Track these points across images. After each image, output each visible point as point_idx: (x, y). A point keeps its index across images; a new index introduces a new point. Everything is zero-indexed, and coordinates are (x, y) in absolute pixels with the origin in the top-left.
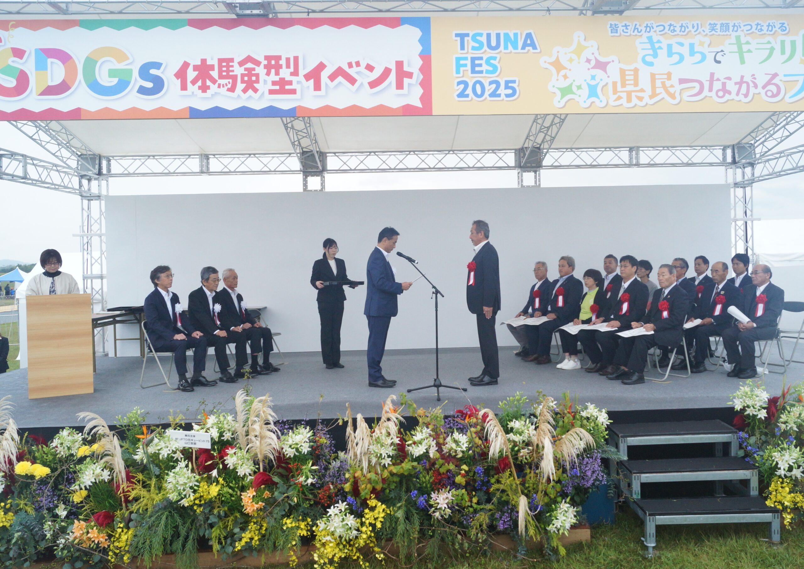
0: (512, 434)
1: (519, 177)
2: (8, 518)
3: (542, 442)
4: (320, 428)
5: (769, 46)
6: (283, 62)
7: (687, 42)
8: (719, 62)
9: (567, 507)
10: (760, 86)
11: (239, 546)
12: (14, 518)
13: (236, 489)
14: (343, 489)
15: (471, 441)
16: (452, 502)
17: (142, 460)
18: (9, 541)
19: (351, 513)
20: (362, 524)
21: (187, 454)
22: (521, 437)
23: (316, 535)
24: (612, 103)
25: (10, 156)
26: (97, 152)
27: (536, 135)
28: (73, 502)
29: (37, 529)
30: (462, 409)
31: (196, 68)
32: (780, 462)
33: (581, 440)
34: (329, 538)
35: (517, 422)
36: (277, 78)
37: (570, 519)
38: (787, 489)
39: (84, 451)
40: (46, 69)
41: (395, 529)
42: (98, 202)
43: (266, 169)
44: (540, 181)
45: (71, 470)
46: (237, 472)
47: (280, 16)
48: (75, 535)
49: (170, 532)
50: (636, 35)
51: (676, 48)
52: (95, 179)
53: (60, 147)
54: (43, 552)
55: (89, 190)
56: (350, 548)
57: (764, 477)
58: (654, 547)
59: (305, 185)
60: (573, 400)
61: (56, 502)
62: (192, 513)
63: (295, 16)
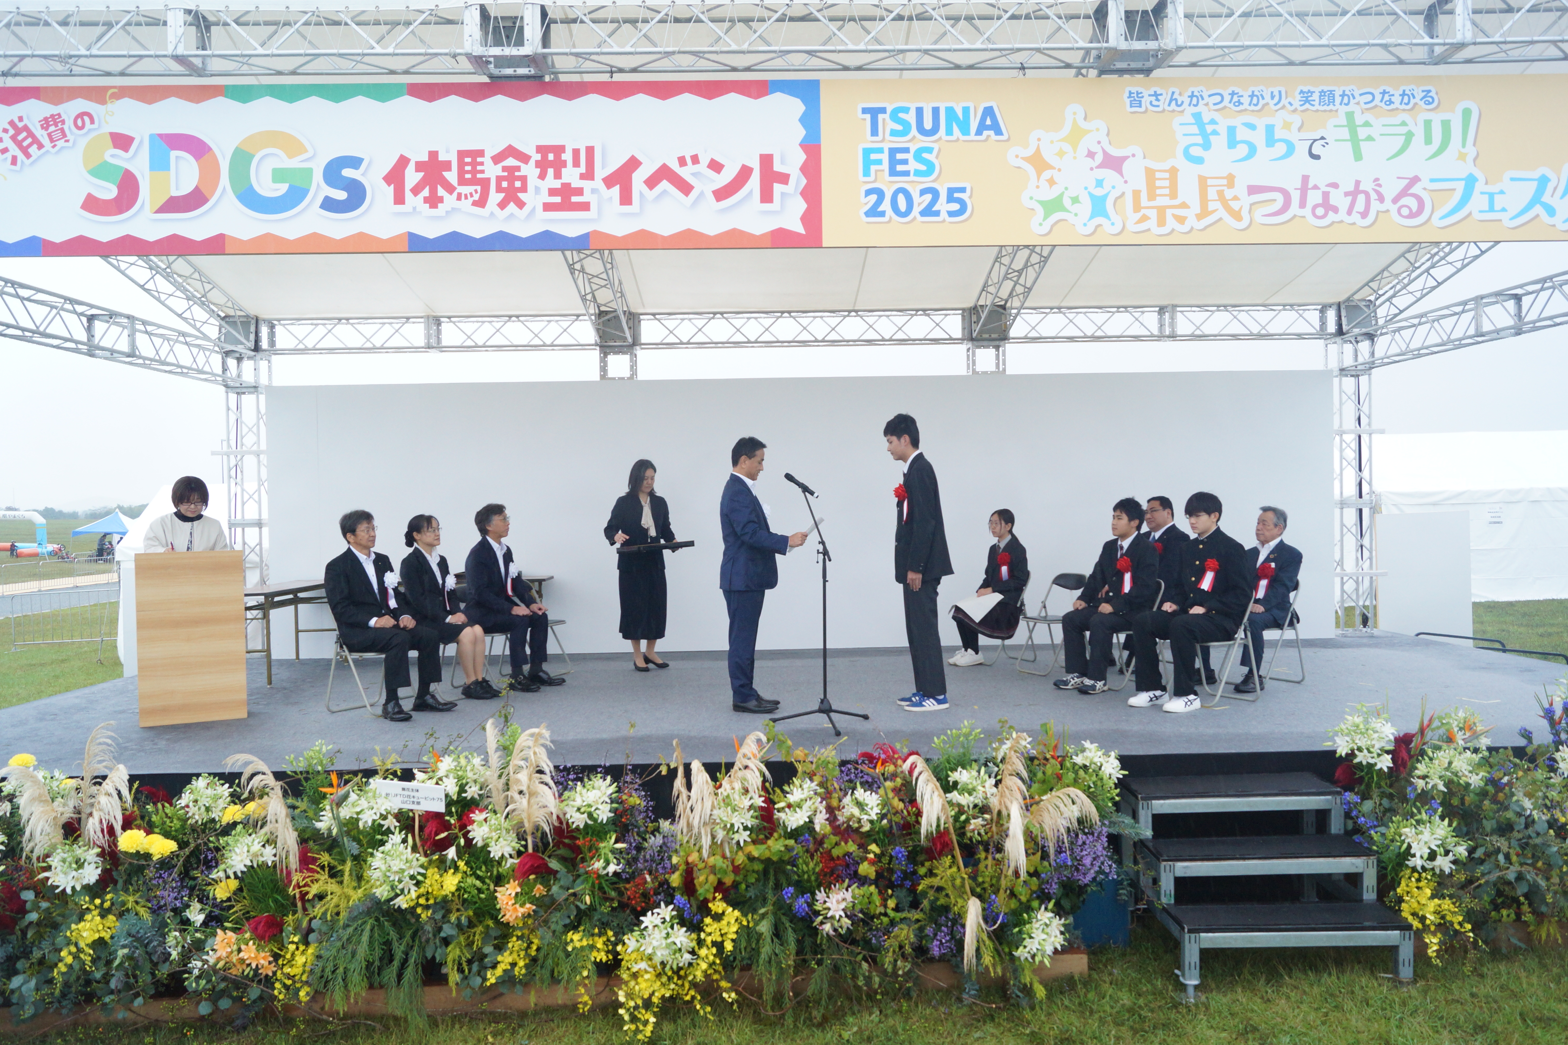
0: (955, 793)
1: (968, 356)
2: (108, 925)
3: (1007, 808)
4: (628, 779)
5: (1404, 130)
6: (567, 156)
7: (1261, 123)
8: (1317, 157)
9: (1049, 919)
10: (1388, 197)
11: (492, 977)
12: (118, 924)
13: (487, 881)
14: (666, 882)
15: (885, 804)
16: (853, 907)
17: (330, 830)
18: (109, 963)
19: (682, 924)
20: (700, 943)
21: (405, 820)
22: (971, 799)
23: (622, 960)
24: (1131, 227)
25: (107, 318)
26: (252, 312)
27: (1000, 285)
28: (215, 899)
29: (155, 943)
30: (869, 749)
31: (420, 166)
32: (1414, 845)
33: (1074, 803)
34: (643, 965)
35: (964, 771)
36: (557, 184)
37: (1053, 939)
38: (1428, 892)
39: (233, 813)
40: (167, 168)
41: (756, 952)
42: (253, 397)
43: (537, 342)
44: (1004, 364)
45: (211, 845)
46: (490, 852)
47: (563, 78)
48: (218, 954)
49: (378, 953)
50: (1173, 111)
51: (1242, 134)
52: (249, 358)
53: (191, 303)
54: (165, 982)
55: (239, 376)
56: (680, 982)
57: (1386, 869)
58: (1196, 987)
59: (604, 369)
60: (1061, 737)
61: (186, 899)
62: (413, 920)
63: (588, 78)
